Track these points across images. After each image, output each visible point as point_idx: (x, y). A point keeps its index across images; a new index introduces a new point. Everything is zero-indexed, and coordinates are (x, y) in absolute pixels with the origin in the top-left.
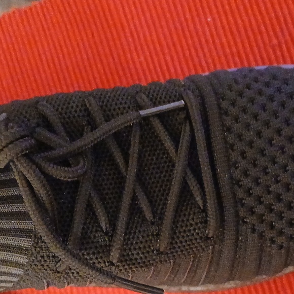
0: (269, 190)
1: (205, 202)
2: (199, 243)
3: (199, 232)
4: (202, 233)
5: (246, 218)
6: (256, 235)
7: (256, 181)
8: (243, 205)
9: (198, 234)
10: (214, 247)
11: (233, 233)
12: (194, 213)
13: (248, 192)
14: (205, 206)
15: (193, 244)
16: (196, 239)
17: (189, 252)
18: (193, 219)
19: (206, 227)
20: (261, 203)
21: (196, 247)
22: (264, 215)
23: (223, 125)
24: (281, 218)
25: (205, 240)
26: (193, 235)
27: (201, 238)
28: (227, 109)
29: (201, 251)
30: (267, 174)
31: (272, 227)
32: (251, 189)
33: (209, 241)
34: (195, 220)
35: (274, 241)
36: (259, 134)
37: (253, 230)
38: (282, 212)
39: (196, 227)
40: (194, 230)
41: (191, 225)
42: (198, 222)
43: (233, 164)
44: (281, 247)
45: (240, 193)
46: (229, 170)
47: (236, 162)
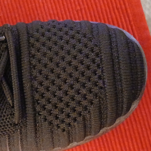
0: (55, 94)
1: (13, 101)
2: (10, 128)
3: (10, 121)
4: (11, 121)
5: (40, 112)
6: (47, 123)
7: (47, 89)
8: (38, 104)
9: (8, 122)
10: (21, 130)
11: (32, 121)
12: (7, 109)
13: (42, 96)
14: (13, 104)
15: (6, 128)
16: (8, 125)
17: (4, 133)
18: (5, 112)
19: (13, 118)
20: (50, 102)
21: (8, 130)
22: (51, 110)
23: (30, 53)
24: (63, 112)
25: (14, 126)
26: (5, 122)
27: (11, 124)
28: (33, 44)
29: (12, 132)
30: (54, 84)
31: (57, 118)
32: (44, 94)
33: (17, 126)
34: (7, 113)
35: (59, 127)
36: (51, 60)
37: (45, 120)
38: (63, 109)
39: (8, 118)
40: (6, 119)
41: (4, 116)
42: (9, 114)
43: (34, 78)
44: (64, 130)
45: (37, 96)
46: (31, 81)
47: (36, 77)
